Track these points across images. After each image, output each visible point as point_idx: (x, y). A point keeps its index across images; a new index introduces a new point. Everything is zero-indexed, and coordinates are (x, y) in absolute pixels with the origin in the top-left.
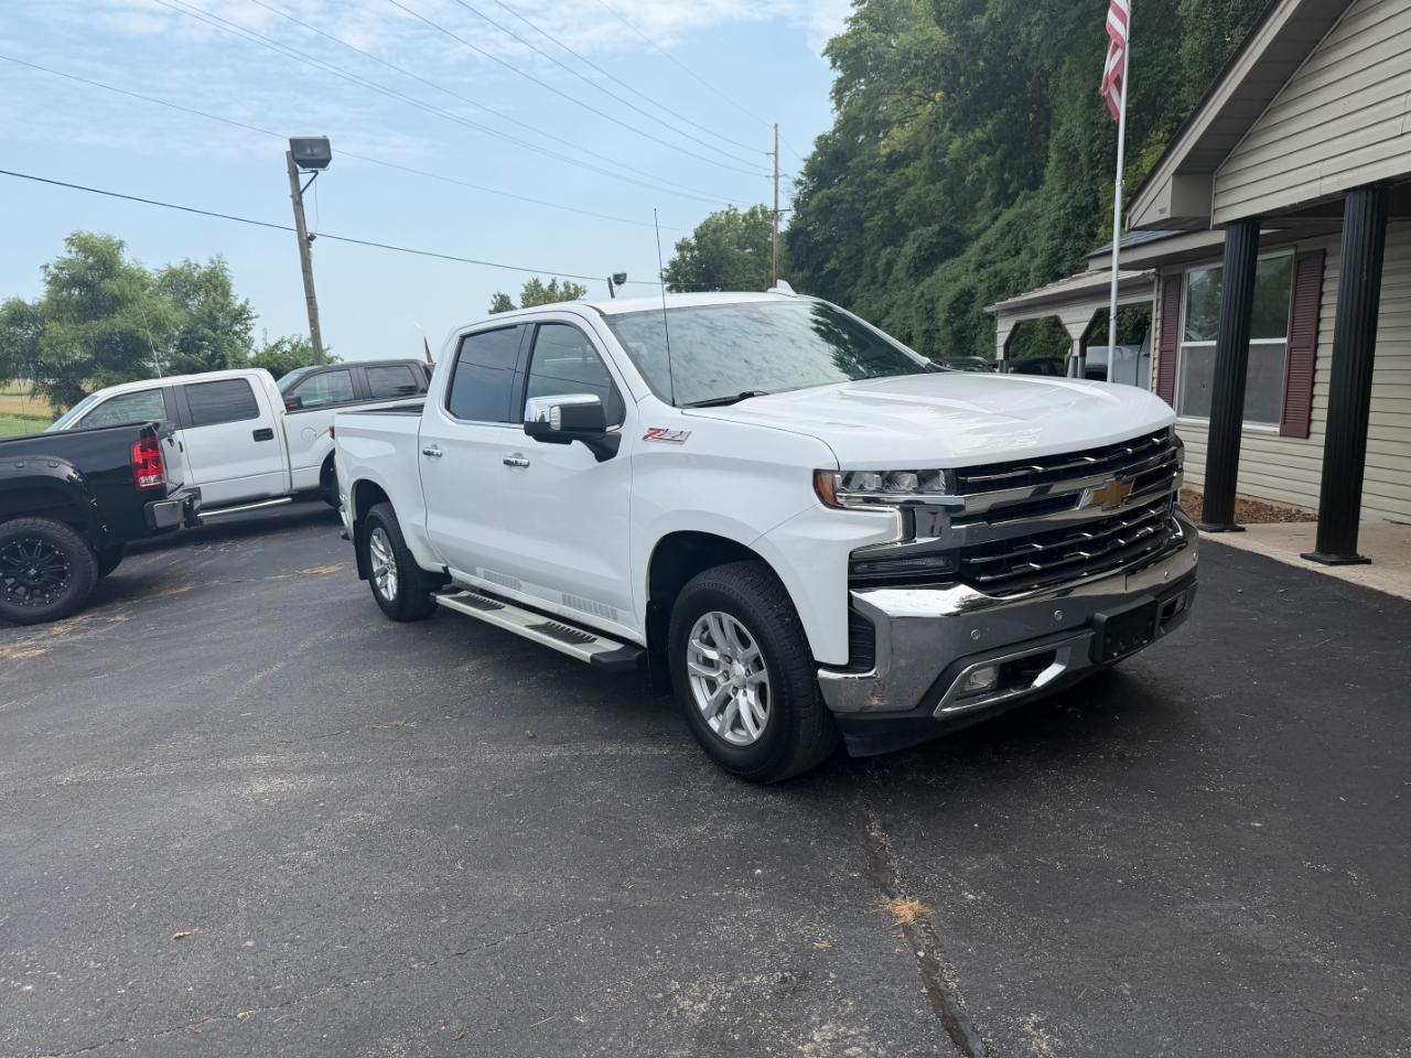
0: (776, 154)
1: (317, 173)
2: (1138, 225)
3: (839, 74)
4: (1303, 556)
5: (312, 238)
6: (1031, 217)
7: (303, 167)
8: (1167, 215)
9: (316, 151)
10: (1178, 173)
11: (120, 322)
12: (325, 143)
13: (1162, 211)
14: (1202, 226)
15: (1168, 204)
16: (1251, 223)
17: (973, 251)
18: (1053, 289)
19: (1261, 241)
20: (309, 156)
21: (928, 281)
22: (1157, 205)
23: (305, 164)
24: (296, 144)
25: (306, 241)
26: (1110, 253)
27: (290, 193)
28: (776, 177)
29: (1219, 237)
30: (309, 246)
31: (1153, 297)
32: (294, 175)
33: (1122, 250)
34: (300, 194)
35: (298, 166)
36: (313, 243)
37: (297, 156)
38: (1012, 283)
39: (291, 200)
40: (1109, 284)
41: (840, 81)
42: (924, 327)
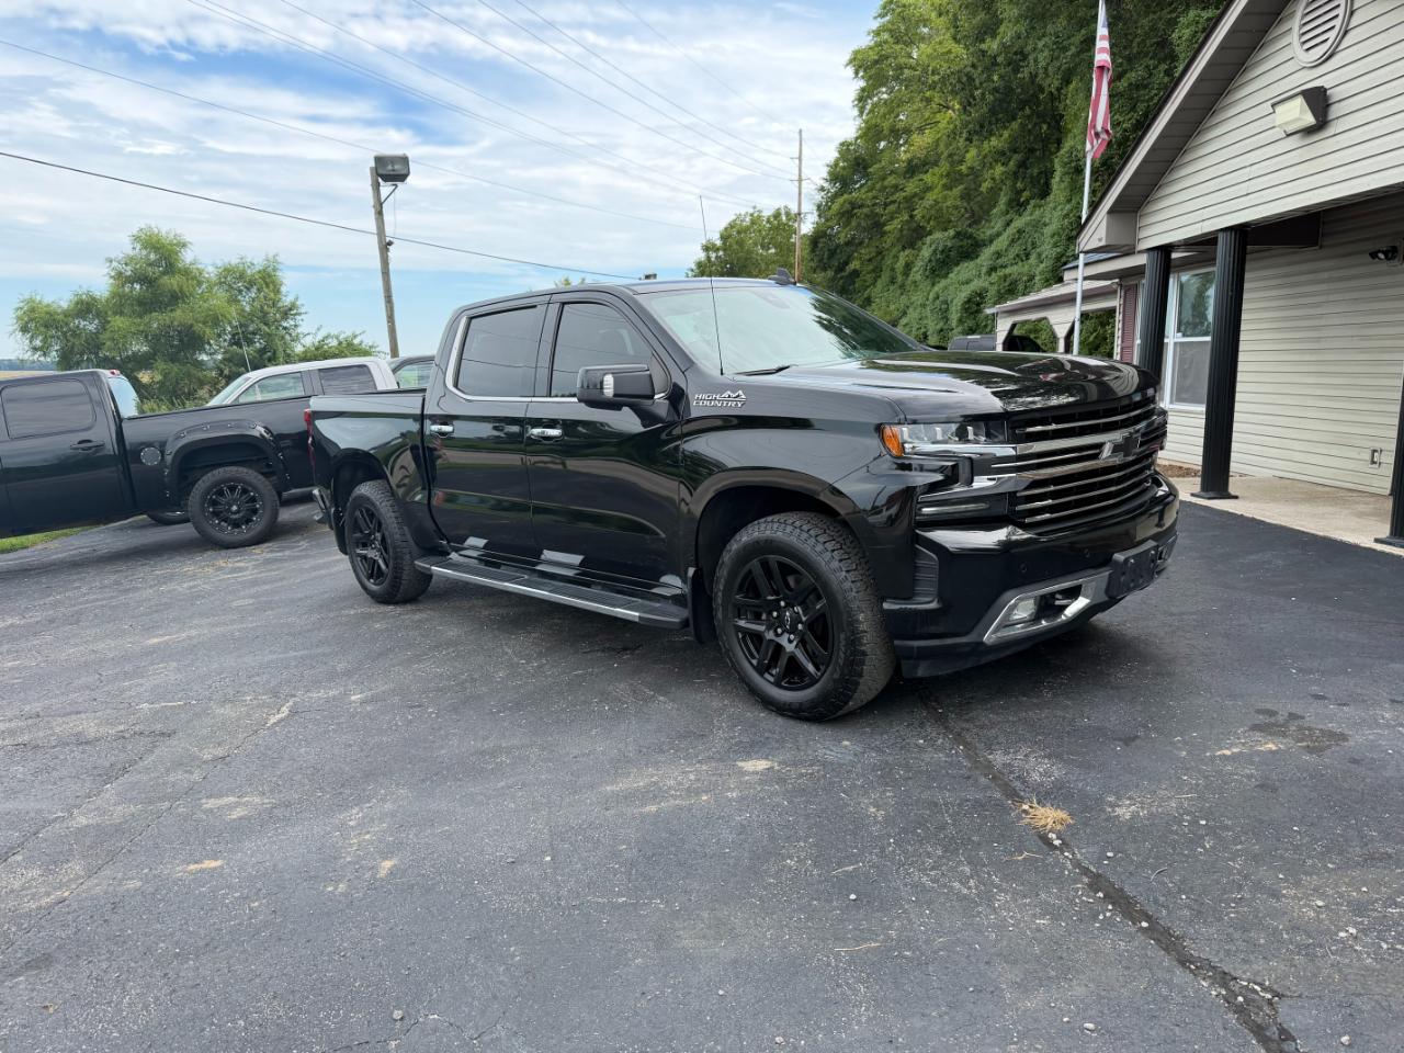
0: (800, 159)
1: (396, 186)
2: (1086, 249)
3: (862, 84)
4: (1193, 495)
5: (390, 243)
6: (1038, 225)
7: (385, 181)
8: (1103, 243)
9: (396, 167)
10: (1111, 211)
11: (180, 315)
12: (404, 160)
13: (1100, 240)
14: (1129, 251)
15: (1103, 234)
16: (1165, 250)
17: (986, 255)
18: (1046, 293)
19: (1172, 264)
20: (390, 171)
21: (943, 283)
22: (1096, 237)
23: (387, 178)
24: (379, 160)
25: (385, 246)
26: (1077, 267)
27: (372, 204)
28: (800, 180)
29: (1141, 260)
30: (388, 250)
31: (1115, 303)
32: (376, 187)
33: (1086, 265)
34: (381, 204)
35: (380, 180)
36: (390, 248)
37: (381, 172)
38: (1021, 287)
39: (373, 210)
40: (1075, 293)
41: (863, 90)
42: (938, 327)
